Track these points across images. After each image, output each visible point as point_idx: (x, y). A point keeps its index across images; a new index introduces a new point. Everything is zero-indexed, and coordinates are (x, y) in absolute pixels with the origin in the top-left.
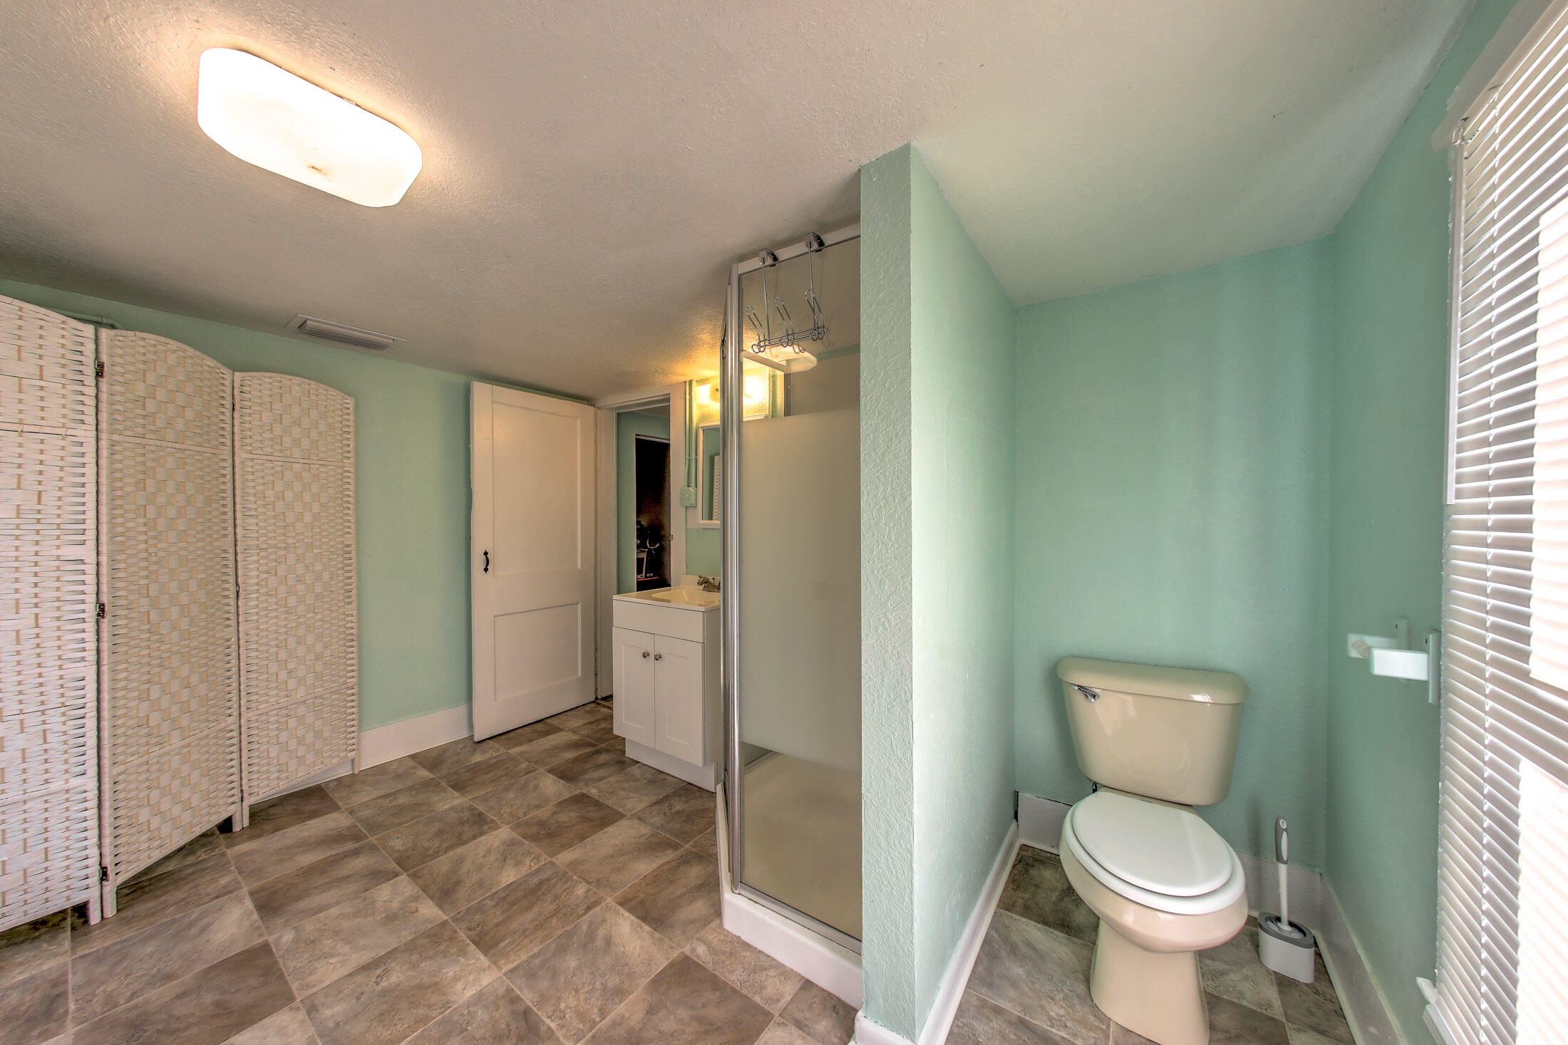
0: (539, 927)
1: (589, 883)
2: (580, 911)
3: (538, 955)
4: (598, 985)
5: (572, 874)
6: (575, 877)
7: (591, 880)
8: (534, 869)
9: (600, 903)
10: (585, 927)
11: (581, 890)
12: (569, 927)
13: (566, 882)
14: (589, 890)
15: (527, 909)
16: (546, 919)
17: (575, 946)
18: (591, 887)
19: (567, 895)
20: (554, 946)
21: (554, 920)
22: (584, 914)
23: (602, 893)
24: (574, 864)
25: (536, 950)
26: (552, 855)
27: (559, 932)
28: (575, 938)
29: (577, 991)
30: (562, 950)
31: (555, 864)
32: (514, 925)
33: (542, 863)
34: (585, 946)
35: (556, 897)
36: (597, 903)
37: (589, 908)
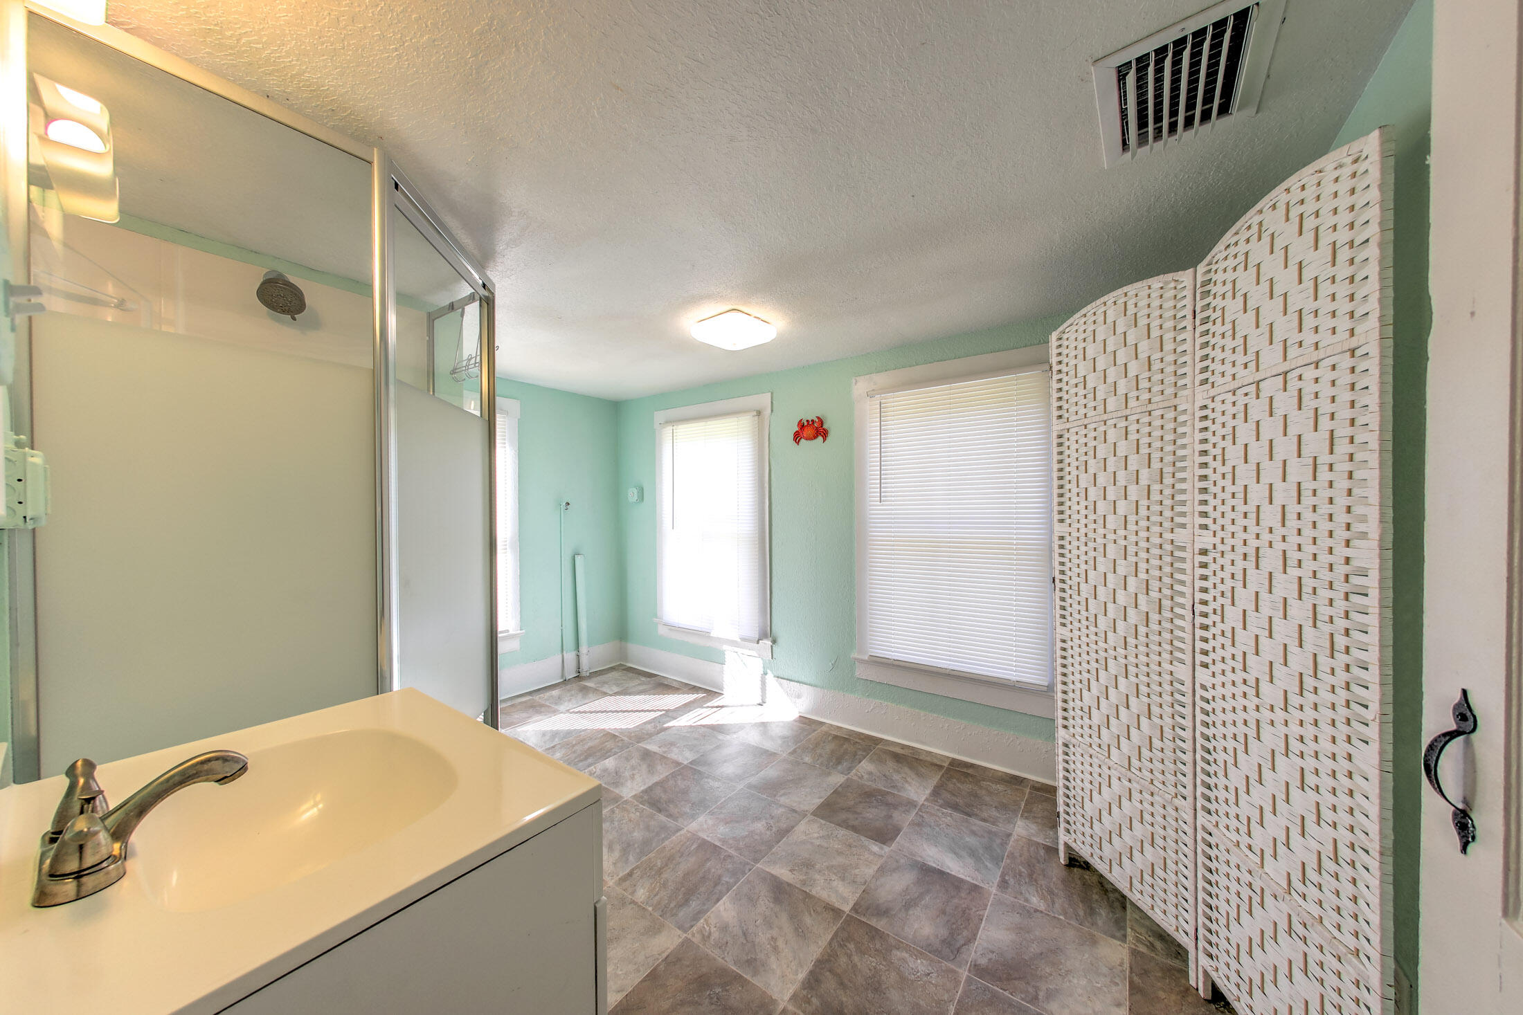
0: (671, 859)
1: (633, 902)
2: (637, 873)
3: (663, 840)
4: (616, 824)
5: (656, 914)
6: (650, 909)
7: (632, 905)
8: (702, 921)
9: (620, 879)
10: (631, 858)
11: (641, 894)
12: (644, 858)
13: (659, 903)
14: (633, 893)
15: (688, 874)
16: (667, 865)
17: (636, 846)
18: (630, 897)
19: (654, 888)
20: (654, 845)
21: (659, 864)
22: (633, 869)
23: (619, 890)
24: (654, 929)
25: (667, 842)
26: (687, 943)
27: (652, 855)
28: (638, 850)
29: (630, 821)
30: (646, 843)
31: (679, 928)
32: (693, 859)
33: (695, 928)
34: (629, 845)
35: (664, 885)
36: (623, 879)
37: (630, 874)
